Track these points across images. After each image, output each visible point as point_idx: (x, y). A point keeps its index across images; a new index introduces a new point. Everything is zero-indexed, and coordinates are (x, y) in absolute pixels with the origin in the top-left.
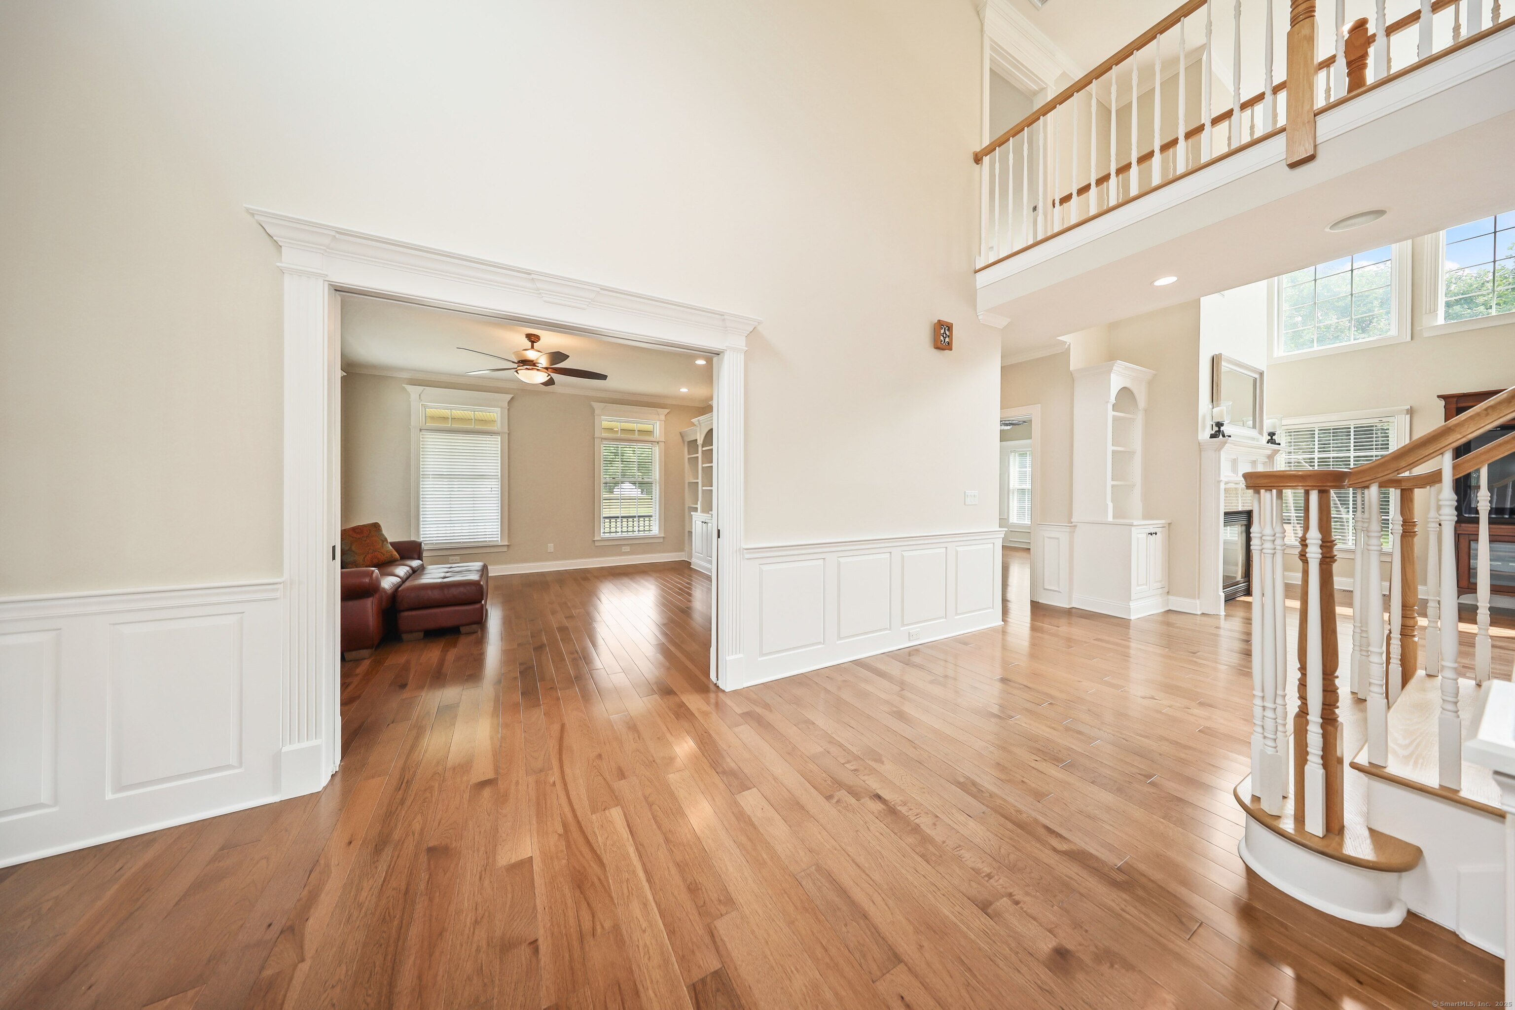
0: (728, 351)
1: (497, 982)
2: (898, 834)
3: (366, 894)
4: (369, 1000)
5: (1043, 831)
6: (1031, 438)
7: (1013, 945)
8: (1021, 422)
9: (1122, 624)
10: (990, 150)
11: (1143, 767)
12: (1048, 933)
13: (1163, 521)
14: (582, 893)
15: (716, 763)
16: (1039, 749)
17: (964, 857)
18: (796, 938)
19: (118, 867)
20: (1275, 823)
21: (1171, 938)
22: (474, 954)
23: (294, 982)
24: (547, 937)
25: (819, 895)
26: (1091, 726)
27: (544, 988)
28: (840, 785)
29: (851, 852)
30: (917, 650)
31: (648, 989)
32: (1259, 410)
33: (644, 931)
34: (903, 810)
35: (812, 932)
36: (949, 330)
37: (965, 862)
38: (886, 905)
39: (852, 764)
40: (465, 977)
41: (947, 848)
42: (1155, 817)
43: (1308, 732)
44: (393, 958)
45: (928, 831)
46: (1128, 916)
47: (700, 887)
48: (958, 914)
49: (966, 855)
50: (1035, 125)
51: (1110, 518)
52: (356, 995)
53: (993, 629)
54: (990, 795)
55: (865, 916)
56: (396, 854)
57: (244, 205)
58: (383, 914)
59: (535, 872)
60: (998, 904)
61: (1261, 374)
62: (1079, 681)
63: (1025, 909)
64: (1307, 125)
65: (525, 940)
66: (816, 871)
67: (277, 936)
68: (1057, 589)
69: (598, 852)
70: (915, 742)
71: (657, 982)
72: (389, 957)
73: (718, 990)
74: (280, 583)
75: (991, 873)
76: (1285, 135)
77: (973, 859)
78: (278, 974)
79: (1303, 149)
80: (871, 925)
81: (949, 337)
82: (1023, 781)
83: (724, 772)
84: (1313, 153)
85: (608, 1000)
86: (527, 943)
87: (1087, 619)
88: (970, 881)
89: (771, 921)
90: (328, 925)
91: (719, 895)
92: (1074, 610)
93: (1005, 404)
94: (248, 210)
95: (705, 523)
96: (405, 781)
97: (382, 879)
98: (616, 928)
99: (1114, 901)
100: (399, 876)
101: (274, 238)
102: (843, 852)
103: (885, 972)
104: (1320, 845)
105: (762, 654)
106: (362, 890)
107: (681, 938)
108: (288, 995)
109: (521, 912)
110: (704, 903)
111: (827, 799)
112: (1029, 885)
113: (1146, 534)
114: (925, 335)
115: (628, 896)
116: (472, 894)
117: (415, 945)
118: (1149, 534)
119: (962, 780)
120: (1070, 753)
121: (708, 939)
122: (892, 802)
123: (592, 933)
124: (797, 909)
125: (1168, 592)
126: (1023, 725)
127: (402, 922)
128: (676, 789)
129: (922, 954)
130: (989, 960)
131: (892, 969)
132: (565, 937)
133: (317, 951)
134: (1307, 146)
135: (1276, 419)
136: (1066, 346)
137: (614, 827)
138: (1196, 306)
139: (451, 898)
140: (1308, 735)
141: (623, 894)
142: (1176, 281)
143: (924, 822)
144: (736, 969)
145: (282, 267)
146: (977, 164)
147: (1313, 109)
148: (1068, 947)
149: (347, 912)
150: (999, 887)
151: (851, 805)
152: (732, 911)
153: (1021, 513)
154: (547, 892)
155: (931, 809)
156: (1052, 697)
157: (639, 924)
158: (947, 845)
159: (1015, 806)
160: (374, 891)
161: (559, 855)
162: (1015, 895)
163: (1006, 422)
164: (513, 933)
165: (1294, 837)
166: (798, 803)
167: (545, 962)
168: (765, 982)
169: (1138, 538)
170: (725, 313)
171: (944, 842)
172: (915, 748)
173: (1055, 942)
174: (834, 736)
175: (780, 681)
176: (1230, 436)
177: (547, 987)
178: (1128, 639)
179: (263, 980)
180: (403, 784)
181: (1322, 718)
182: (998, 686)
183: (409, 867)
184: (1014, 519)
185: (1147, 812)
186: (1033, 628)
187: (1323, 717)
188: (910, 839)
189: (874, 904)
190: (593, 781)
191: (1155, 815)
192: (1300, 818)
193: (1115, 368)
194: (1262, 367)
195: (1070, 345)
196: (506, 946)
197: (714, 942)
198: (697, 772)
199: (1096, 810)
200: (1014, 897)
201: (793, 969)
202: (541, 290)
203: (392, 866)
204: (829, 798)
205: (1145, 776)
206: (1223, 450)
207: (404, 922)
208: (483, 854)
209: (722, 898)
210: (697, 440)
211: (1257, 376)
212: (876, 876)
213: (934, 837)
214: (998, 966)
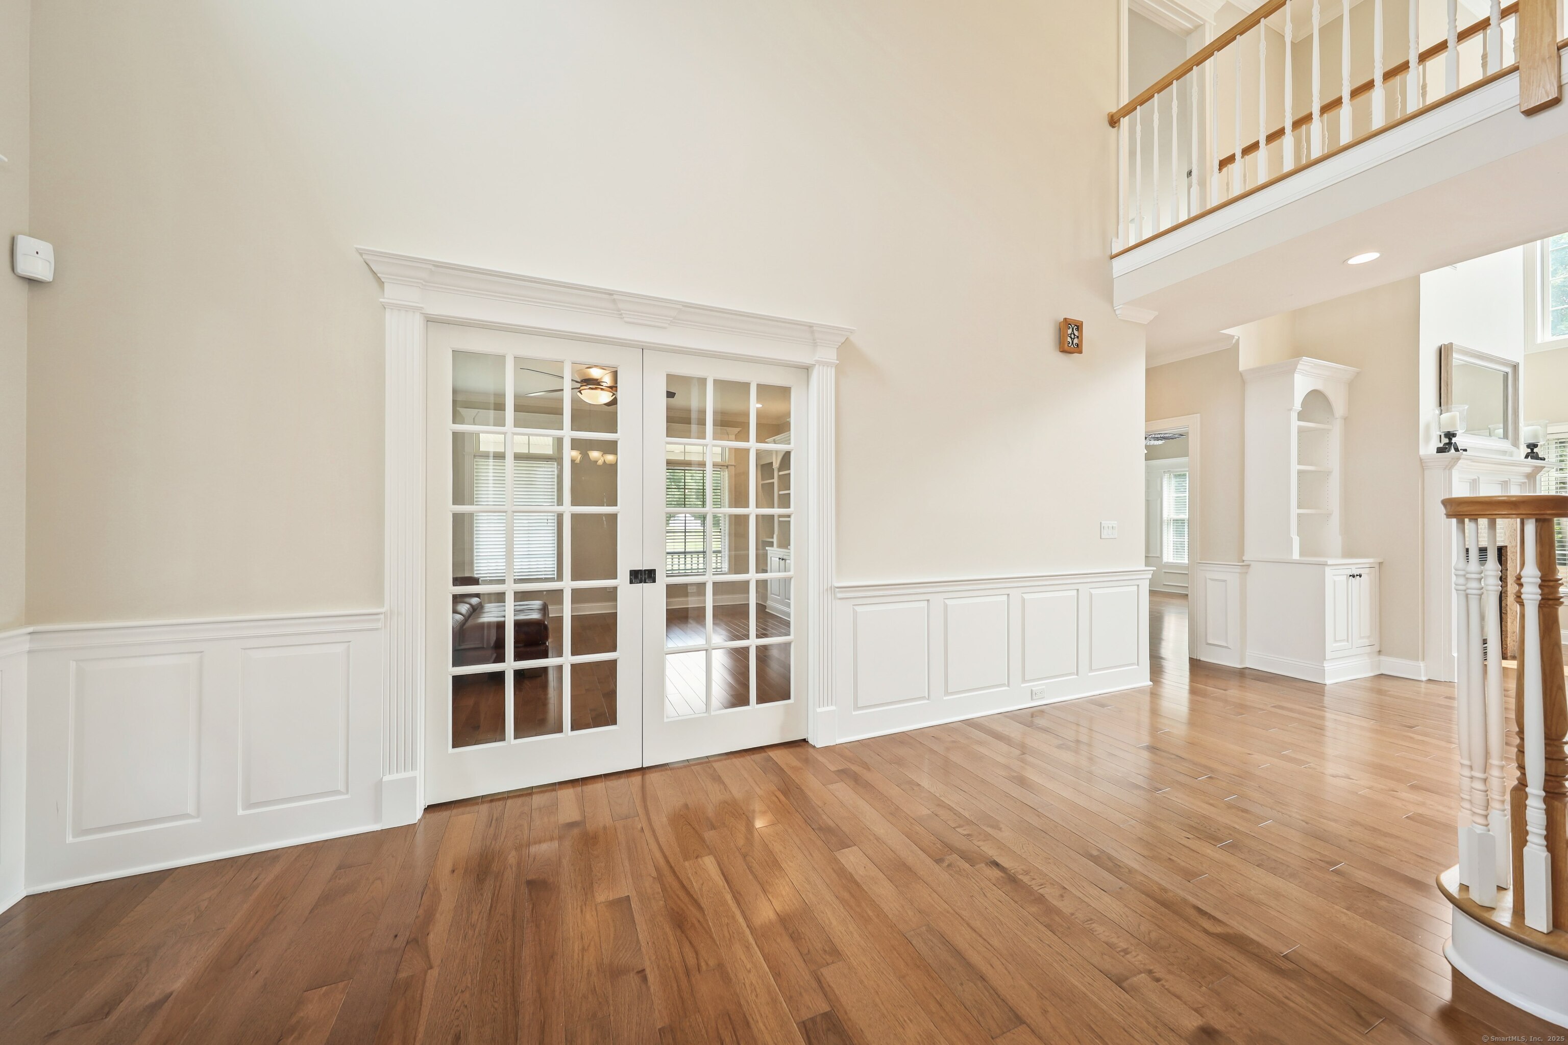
0: (817, 366)
1: (611, 1002)
2: (1019, 902)
3: (477, 917)
4: (496, 1005)
5: (1192, 913)
6: (1187, 455)
7: (1152, 1020)
8: (1176, 436)
9: (1315, 690)
10: (1129, 110)
11: (1326, 853)
12: (1193, 1012)
13: (1371, 560)
14: (683, 932)
15: (811, 819)
16: (1193, 827)
17: (1096, 931)
18: (908, 991)
19: (254, 876)
20: (1486, 915)
21: (1344, 1030)
22: (586, 976)
23: (427, 984)
24: (653, 969)
25: (931, 954)
26: (1262, 805)
27: (657, 1012)
28: (952, 849)
29: (965, 916)
30: (1042, 712)
31: (758, 1022)
32: (1512, 415)
33: (749, 971)
34: (1025, 879)
35: (925, 988)
36: (1078, 329)
37: (1097, 936)
38: (1006, 969)
39: (964, 828)
40: (581, 995)
41: (1076, 920)
42: (1336, 907)
43: (1528, 807)
44: (512, 973)
45: (1055, 903)
46: (1291, 1004)
47: (803, 936)
48: (1087, 984)
49: (1099, 929)
50: (1188, 75)
51: (1296, 556)
52: (484, 1000)
53: (1140, 691)
54: (1129, 871)
55: (983, 978)
56: (498, 884)
57: (355, 246)
58: (495, 935)
59: (633, 910)
60: (1135, 979)
61: (1515, 367)
62: (1249, 754)
63: (1166, 987)
64: (1547, 61)
65: (633, 969)
66: (927, 931)
67: (405, 946)
68: (1224, 644)
69: (695, 896)
70: (1039, 810)
71: (767, 1017)
72: (508, 972)
73: (829, 1030)
74: (382, 614)
75: (1128, 948)
76: (1518, 74)
77: (1107, 934)
78: (412, 976)
79: (1544, 92)
80: (989, 987)
81: (1078, 337)
82: (1170, 859)
83: (821, 829)
84: (1556, 96)
85: (719, 1026)
86: (635, 971)
87: (1263, 681)
88: (1102, 954)
89: (880, 974)
90: (447, 940)
91: (823, 946)
92: (1247, 671)
93: (1150, 416)
94: (357, 250)
95: (783, 559)
96: (494, 818)
97: (489, 905)
98: (721, 966)
99: (1276, 988)
100: (505, 903)
101: (378, 275)
102: (957, 916)
103: (1005, 1030)
104: (1543, 942)
105: (857, 708)
106: (472, 913)
107: (787, 981)
108: (424, 995)
109: (626, 944)
110: (809, 951)
111: (936, 862)
112: (1172, 964)
113: (1345, 576)
114: (1048, 337)
115: (730, 940)
116: (576, 924)
117: (529, 964)
118: (1350, 576)
119: (1095, 853)
120: (1231, 832)
121: (815, 984)
122: (1011, 870)
123: (697, 969)
124: (907, 965)
125: (1380, 651)
126: (1173, 799)
127: (514, 944)
128: (770, 842)
129: (1046, 1018)
130: (1122, 1030)
131: (1014, 1029)
132: (671, 970)
133: (442, 961)
134: (1548, 87)
135: (1539, 426)
136: (1234, 341)
137: (709, 875)
138: (1415, 283)
139: (557, 926)
140: (1527, 811)
141: (724, 936)
142: (1378, 258)
143: (1050, 893)
144: (846, 1013)
145: (384, 302)
146: (1113, 127)
147: (1556, 40)
148: (1215, 1027)
149: (462, 931)
150: (1136, 963)
151: (964, 870)
152: (839, 961)
153: (1178, 549)
154: (648, 929)
155: (1057, 880)
156: (1212, 770)
157: (743, 964)
158: (1077, 918)
159: (1160, 885)
160: (483, 914)
161: (656, 896)
162: (1156, 972)
163: (1157, 436)
164: (621, 962)
165: (1510, 931)
166: (904, 864)
167: (654, 989)
168: (877, 1027)
169: (1335, 581)
170: (814, 324)
171: (1072, 914)
172: (1038, 816)
173: (1202, 1021)
174: (942, 799)
175: (878, 739)
176: (1465, 450)
177: (659, 1011)
178: (1322, 708)
179: (400, 980)
180: (493, 821)
181: (1544, 790)
182: (1146, 754)
183: (512, 897)
184: (1169, 556)
185: (1326, 901)
186: (1193, 691)
187: (1547, 790)
188: (1034, 909)
189: (993, 967)
190: (682, 830)
191: (1337, 905)
192: (1519, 911)
193: (1299, 367)
194: (1517, 357)
195: (1238, 340)
196: (615, 973)
197: (822, 988)
198: (791, 827)
199: (1261, 894)
200: (1154, 974)
201: (906, 1019)
202: (623, 310)
203: (496, 894)
204: (939, 861)
205: (1327, 863)
206: (1456, 467)
207: (516, 943)
208: (581, 890)
209: (827, 949)
210: (772, 463)
211: (1509, 370)
212: (995, 942)
213: (1061, 909)
214: (1133, 1037)
